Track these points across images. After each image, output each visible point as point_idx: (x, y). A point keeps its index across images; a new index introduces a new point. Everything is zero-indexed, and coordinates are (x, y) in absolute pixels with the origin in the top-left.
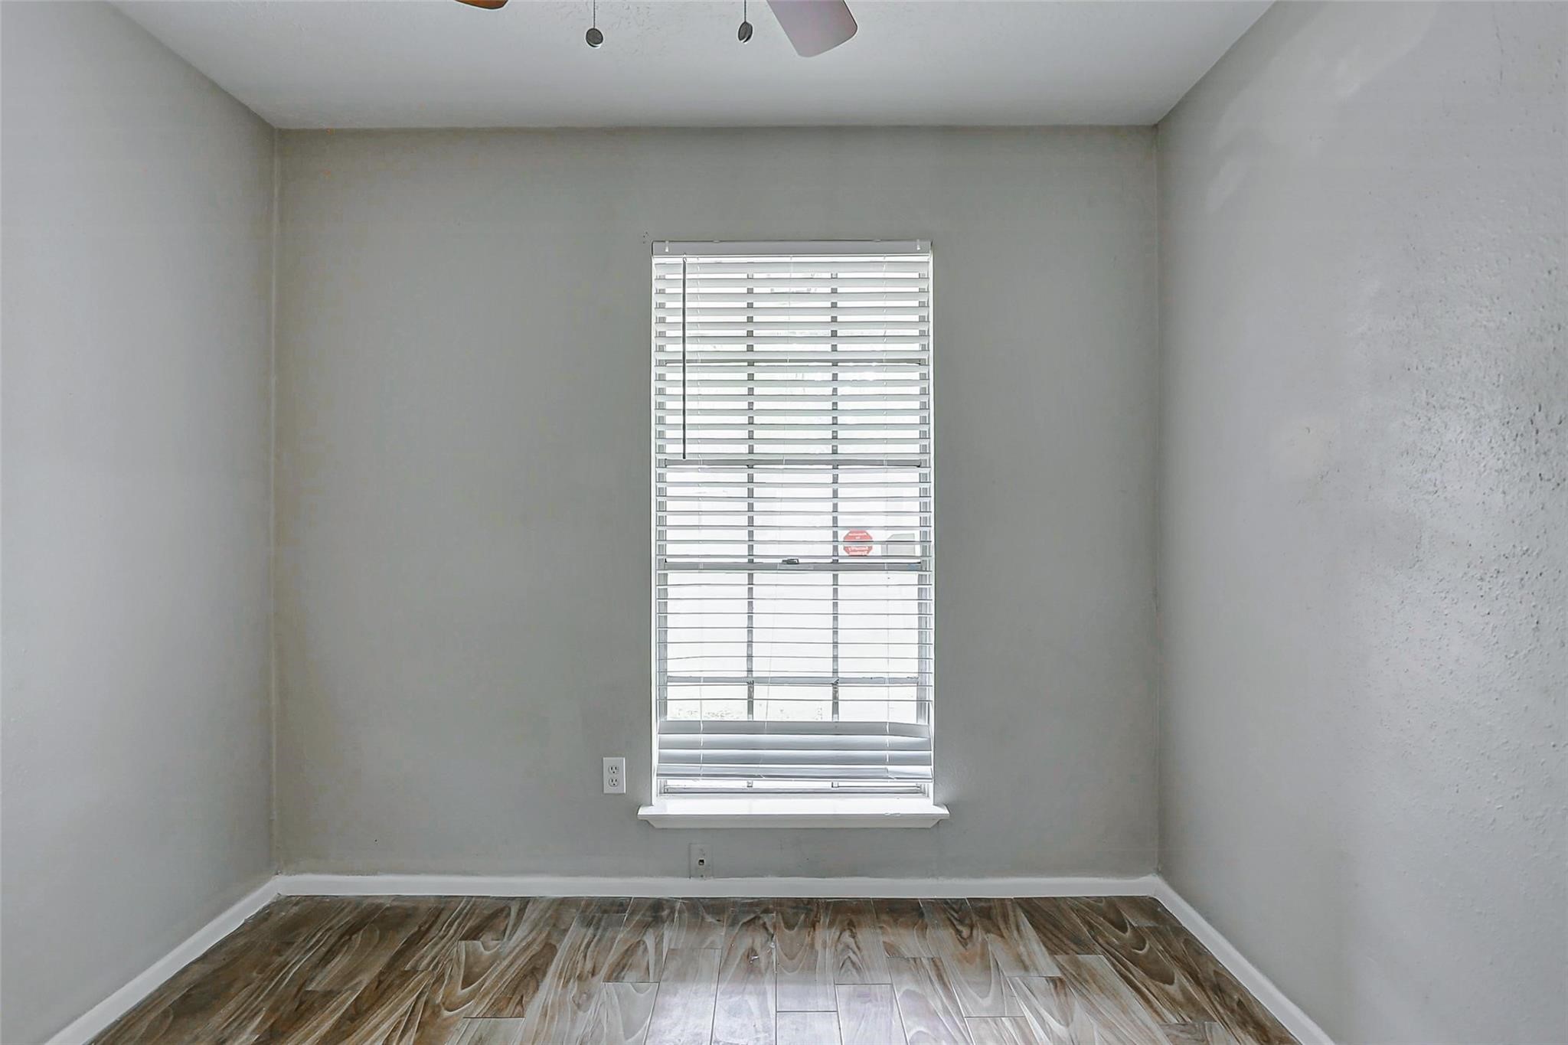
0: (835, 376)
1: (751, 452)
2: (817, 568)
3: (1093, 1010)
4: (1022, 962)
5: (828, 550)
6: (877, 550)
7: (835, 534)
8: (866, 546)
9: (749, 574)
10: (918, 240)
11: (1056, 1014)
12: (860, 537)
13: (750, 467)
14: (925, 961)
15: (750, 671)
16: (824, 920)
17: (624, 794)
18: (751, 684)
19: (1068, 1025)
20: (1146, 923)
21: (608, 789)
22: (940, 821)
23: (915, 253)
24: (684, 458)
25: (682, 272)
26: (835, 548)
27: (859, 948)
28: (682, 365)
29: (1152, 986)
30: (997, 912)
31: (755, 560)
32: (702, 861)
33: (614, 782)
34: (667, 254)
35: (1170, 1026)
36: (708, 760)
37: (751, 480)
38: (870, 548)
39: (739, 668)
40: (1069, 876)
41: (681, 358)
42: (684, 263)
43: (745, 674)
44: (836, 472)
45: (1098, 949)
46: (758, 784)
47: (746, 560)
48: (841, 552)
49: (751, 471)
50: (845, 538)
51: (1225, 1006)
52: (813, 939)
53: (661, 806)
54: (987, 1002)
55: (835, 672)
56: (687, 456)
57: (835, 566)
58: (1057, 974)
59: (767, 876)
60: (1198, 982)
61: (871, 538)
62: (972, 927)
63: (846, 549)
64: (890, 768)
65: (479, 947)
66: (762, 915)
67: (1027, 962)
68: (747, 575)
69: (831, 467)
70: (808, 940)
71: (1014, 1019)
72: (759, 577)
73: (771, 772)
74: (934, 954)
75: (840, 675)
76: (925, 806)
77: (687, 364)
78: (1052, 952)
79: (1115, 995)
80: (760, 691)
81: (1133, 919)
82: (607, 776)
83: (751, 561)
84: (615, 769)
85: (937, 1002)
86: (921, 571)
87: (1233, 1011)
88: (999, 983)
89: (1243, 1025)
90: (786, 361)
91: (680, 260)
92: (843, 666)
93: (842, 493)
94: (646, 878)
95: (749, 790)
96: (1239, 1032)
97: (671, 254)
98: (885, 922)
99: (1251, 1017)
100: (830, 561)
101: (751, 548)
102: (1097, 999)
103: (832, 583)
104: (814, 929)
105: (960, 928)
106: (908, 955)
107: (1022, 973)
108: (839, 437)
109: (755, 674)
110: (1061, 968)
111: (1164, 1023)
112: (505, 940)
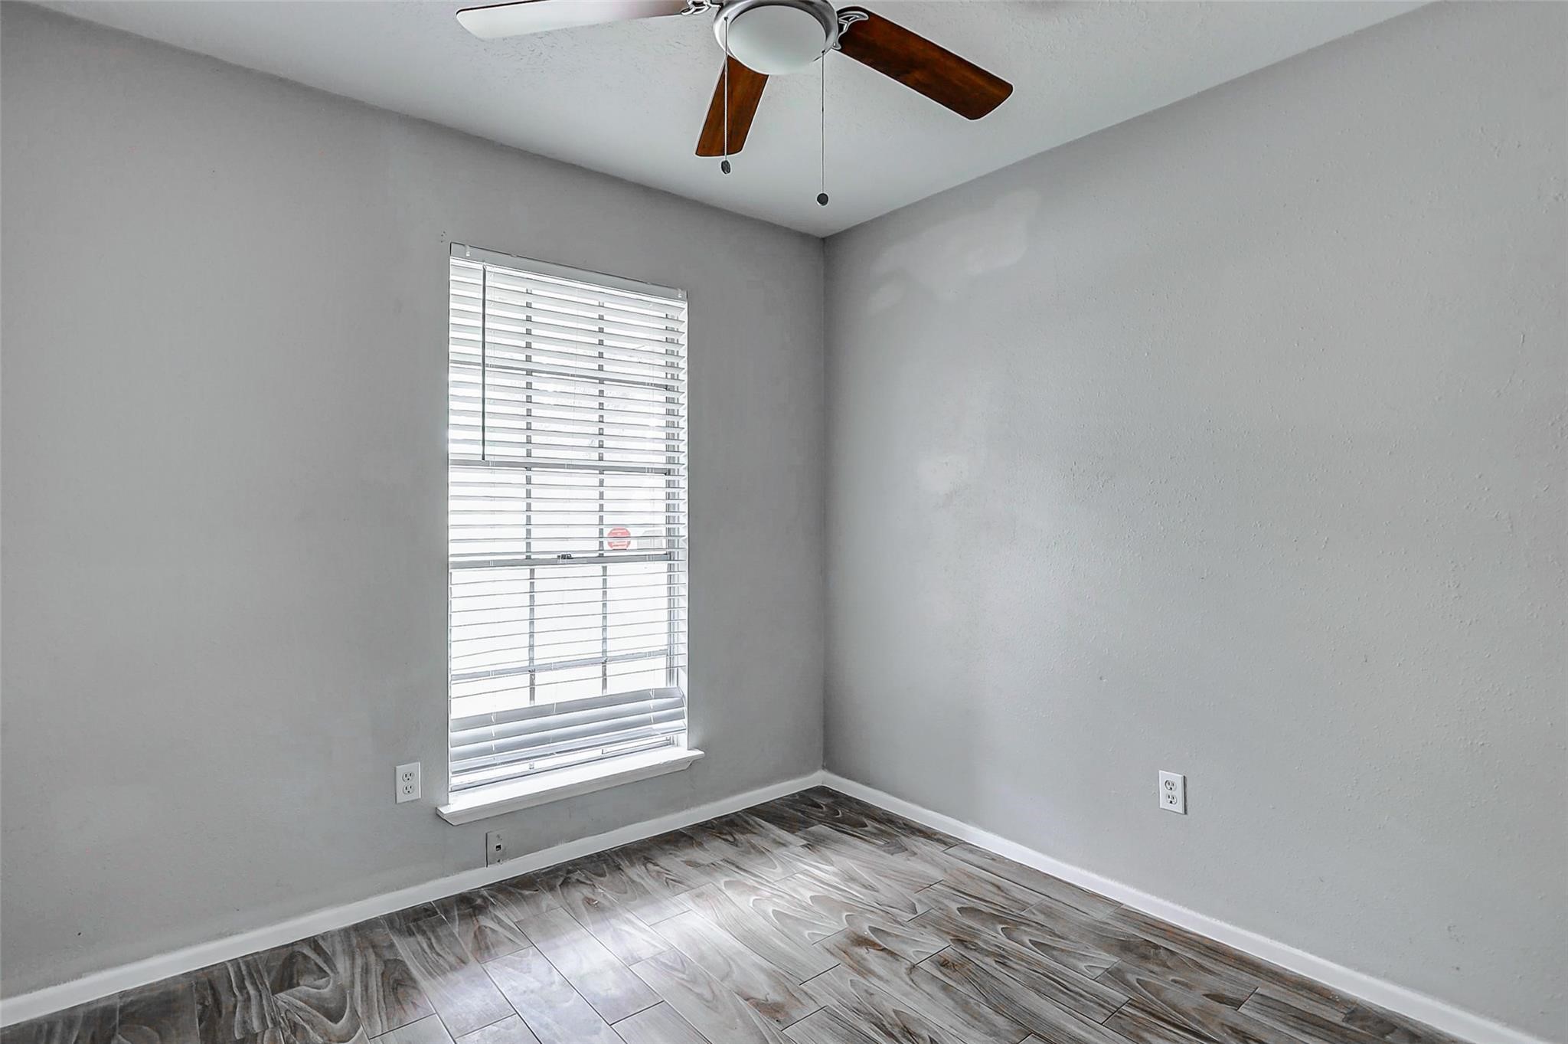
0: (601, 392)
1: (529, 455)
2: (590, 561)
3: (838, 853)
4: (780, 843)
5: (595, 545)
6: (634, 545)
7: (601, 531)
8: (626, 540)
9: (531, 570)
10: (680, 290)
11: (824, 862)
12: (621, 533)
13: (529, 469)
14: (721, 863)
15: (531, 659)
16: (624, 864)
17: (419, 799)
18: (532, 672)
19: (833, 865)
20: (830, 801)
21: (402, 798)
22: (693, 763)
23: (676, 299)
24: (483, 459)
25: (482, 278)
26: (601, 543)
27: (669, 871)
28: (481, 368)
29: (858, 831)
30: (738, 821)
31: (533, 557)
32: (499, 847)
33: (408, 790)
34: (467, 258)
35: (882, 846)
36: (501, 749)
37: (529, 481)
38: (629, 543)
39: (521, 657)
40: (752, 790)
41: (481, 361)
42: (485, 270)
43: (527, 664)
44: (602, 476)
45: (816, 822)
46: (540, 764)
47: (524, 557)
48: (606, 546)
49: (529, 473)
50: (609, 534)
51: (900, 828)
52: (628, 876)
53: (457, 804)
54: (779, 870)
55: (604, 652)
56: (486, 457)
57: (601, 559)
58: (805, 842)
59: (557, 844)
60: (880, 822)
61: (629, 534)
62: (731, 834)
63: (610, 544)
64: (655, 726)
65: (308, 990)
66: (569, 876)
67: (783, 842)
68: (529, 570)
69: (598, 472)
70: (624, 878)
71: (802, 873)
72: (540, 571)
73: (566, 747)
74: (722, 857)
75: (608, 654)
76: (682, 751)
77: (486, 368)
78: (793, 833)
79: (844, 842)
80: (540, 677)
81: (822, 801)
82: (401, 785)
83: (528, 558)
84: (409, 776)
85: (751, 881)
86: (670, 560)
87: (904, 829)
88: (776, 858)
89: (913, 833)
90: (568, 375)
91: (480, 267)
92: (611, 645)
93: (608, 494)
94: (443, 879)
95: (532, 771)
96: (914, 837)
97: (472, 259)
98: (669, 850)
99: (914, 828)
100: (597, 555)
101: (529, 545)
102: (837, 847)
103: (602, 574)
104: (622, 870)
105: (724, 837)
106: (705, 863)
107: (784, 848)
108: (604, 446)
109: (536, 663)
110: (804, 839)
111: (879, 847)
112: (331, 975)
